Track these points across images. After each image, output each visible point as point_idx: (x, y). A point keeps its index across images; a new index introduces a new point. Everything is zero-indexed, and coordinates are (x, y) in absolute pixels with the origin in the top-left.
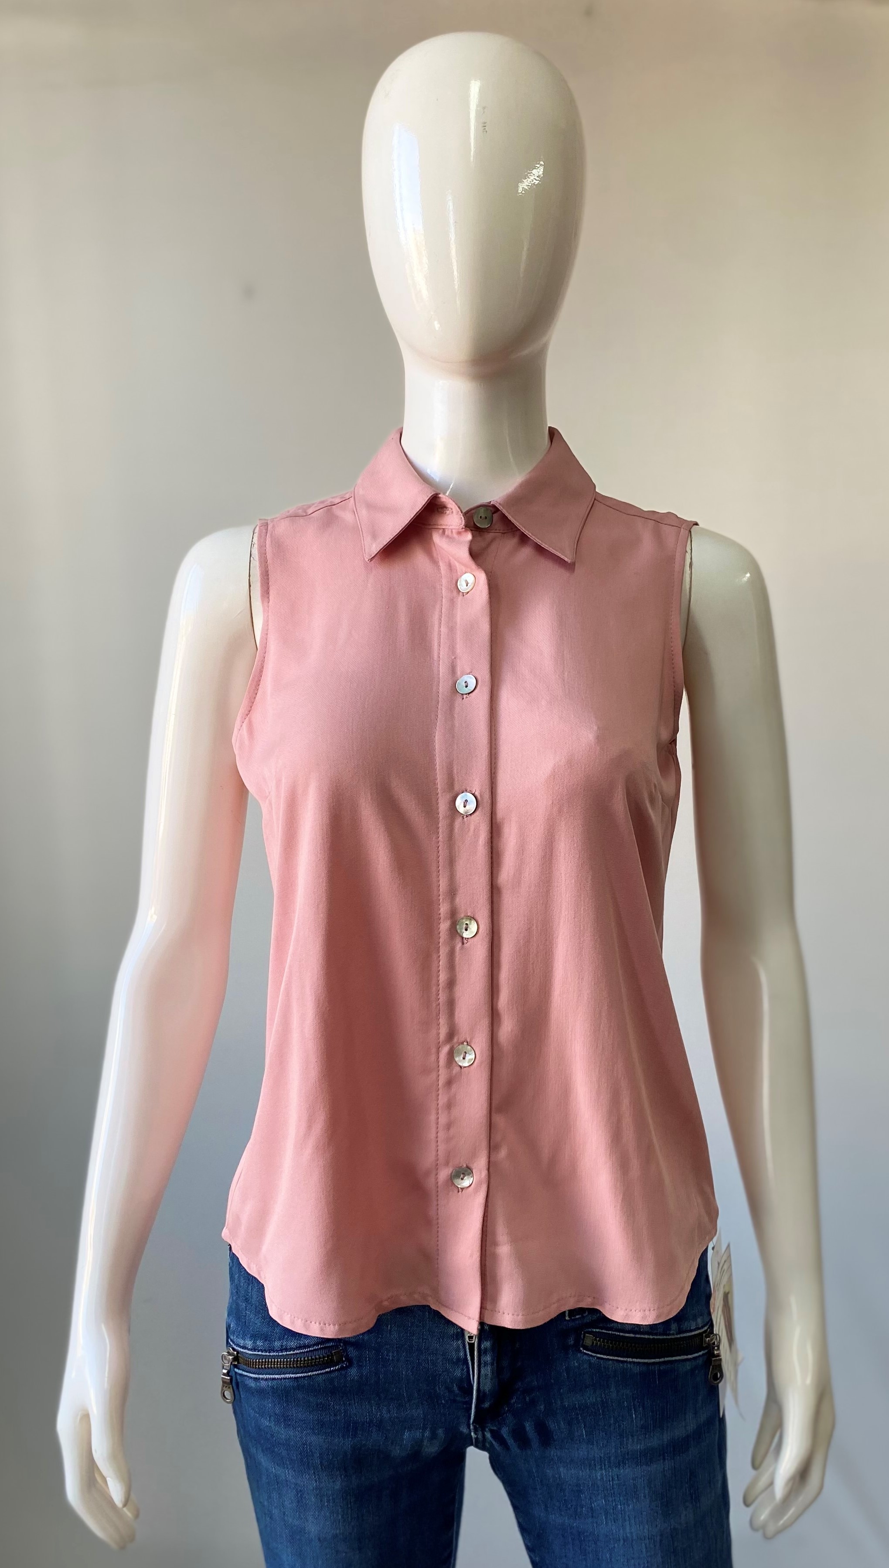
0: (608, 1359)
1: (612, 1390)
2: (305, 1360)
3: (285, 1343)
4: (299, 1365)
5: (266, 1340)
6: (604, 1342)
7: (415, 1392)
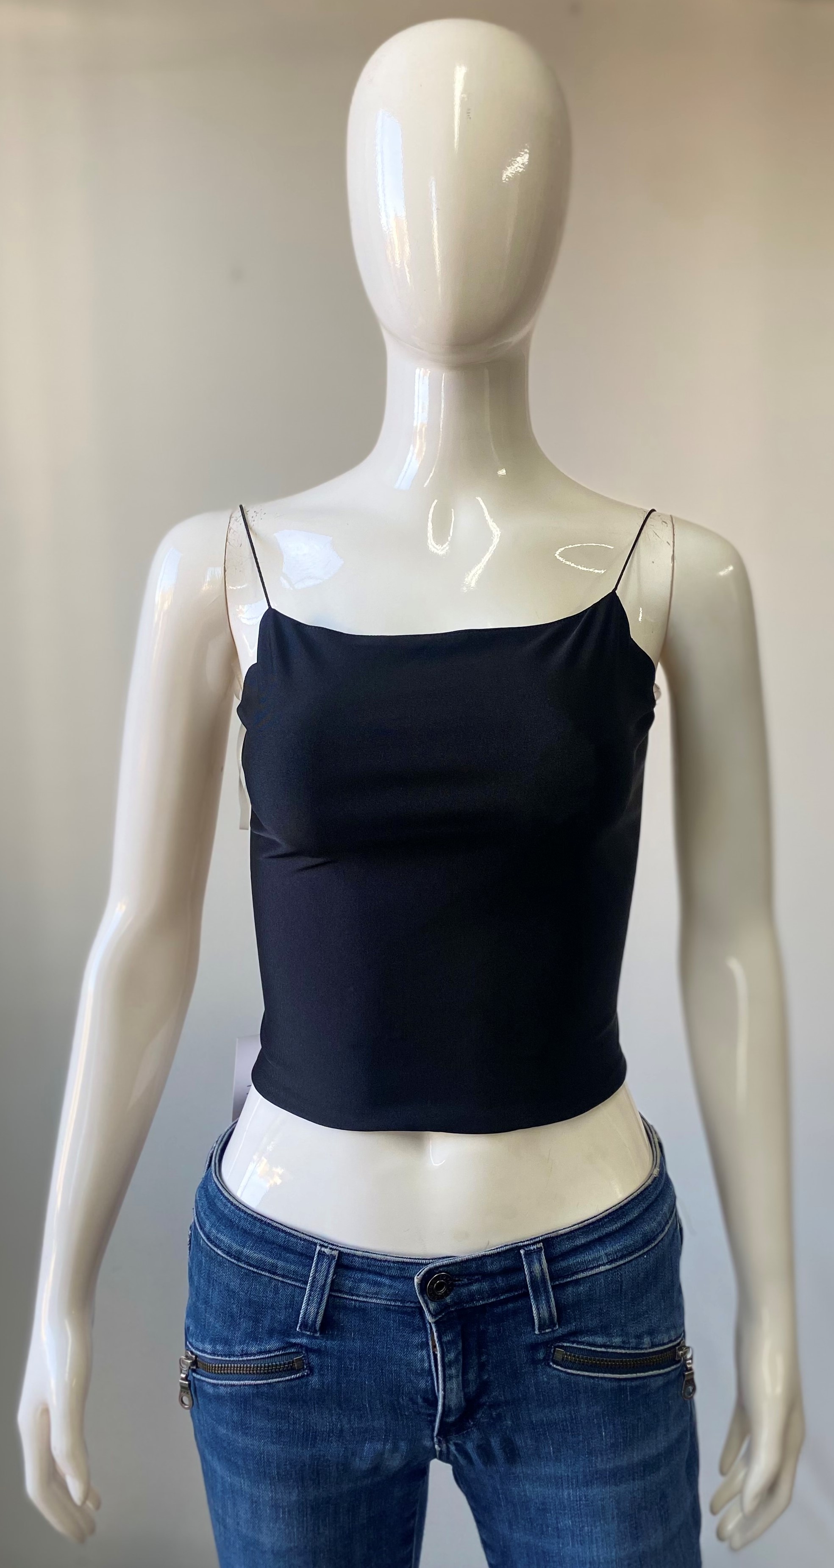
0: (579, 1374)
1: (582, 1406)
2: (265, 1366)
3: (246, 1348)
4: (259, 1372)
5: (226, 1344)
6: (575, 1357)
7: (378, 1402)
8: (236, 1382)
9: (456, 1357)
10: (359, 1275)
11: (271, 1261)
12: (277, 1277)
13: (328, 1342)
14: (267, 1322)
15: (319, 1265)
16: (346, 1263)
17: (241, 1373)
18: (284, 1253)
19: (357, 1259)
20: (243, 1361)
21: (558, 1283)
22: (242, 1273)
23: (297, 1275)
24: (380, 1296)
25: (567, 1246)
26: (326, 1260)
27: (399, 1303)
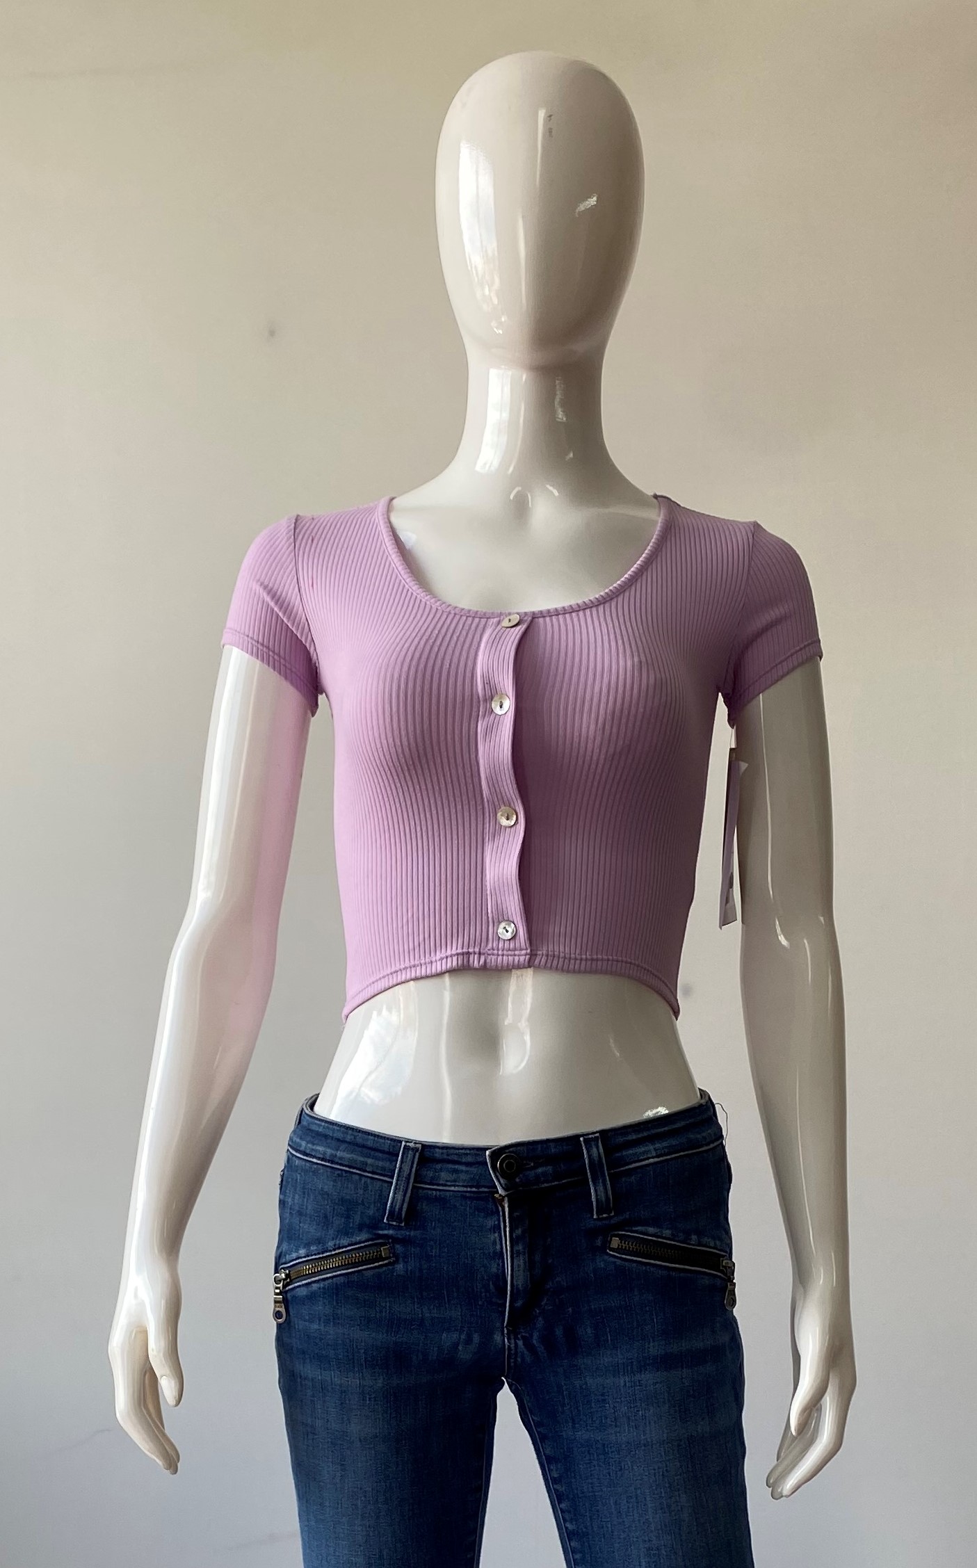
0: (632, 1261)
1: (636, 1293)
2: (356, 1256)
3: (338, 1242)
4: (350, 1262)
5: (319, 1243)
6: (628, 1244)
7: (454, 1290)
8: (328, 1275)
9: (524, 1231)
12: (366, 1174)
14: (358, 1219)
15: (405, 1157)
16: (428, 1155)
17: (334, 1265)
18: (372, 1153)
19: (437, 1150)
20: (336, 1254)
21: (612, 1171)
22: (335, 1175)
23: (385, 1170)
24: (457, 1184)
25: (621, 1139)
26: (410, 1152)
27: (474, 1189)
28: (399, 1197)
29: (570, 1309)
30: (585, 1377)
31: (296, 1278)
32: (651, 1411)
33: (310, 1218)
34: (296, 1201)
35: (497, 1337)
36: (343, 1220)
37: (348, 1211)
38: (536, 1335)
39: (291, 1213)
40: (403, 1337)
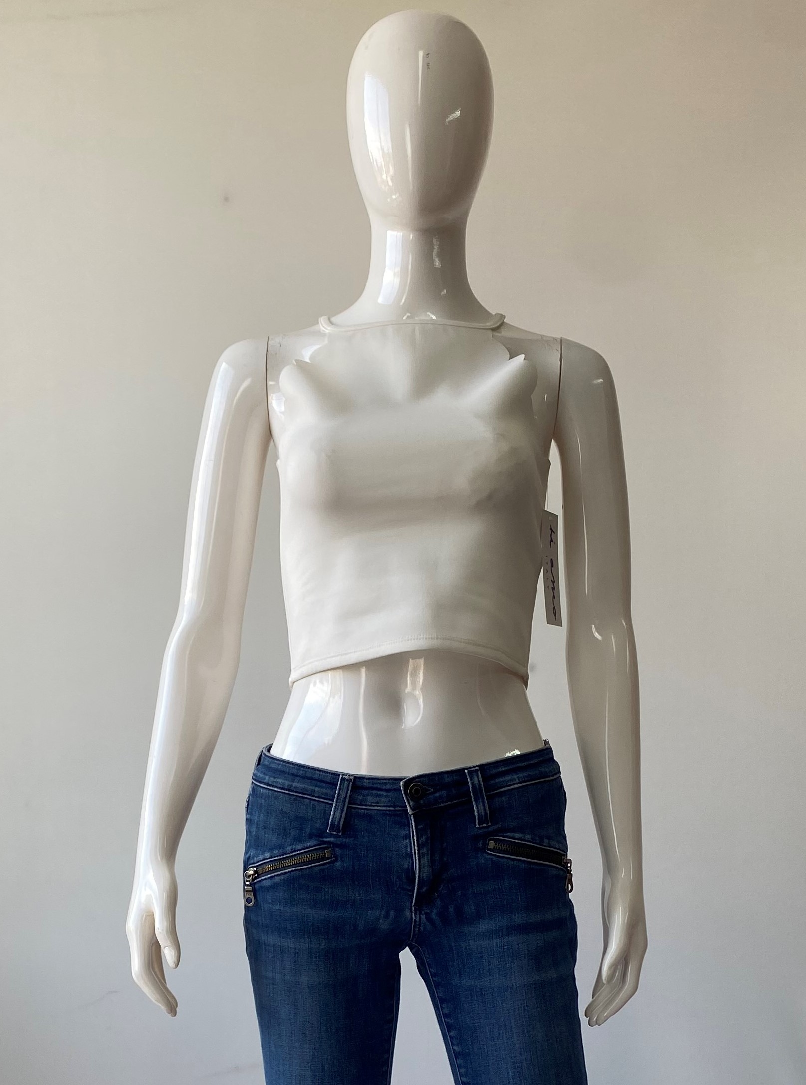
1: (506, 880)
2: (307, 857)
3: (294, 847)
4: (303, 861)
5: (280, 848)
6: (501, 845)
7: (377, 880)
8: (288, 871)
9: (427, 839)
10: (367, 792)
11: (311, 787)
12: (314, 798)
13: (347, 840)
14: (308, 830)
15: (342, 786)
16: (358, 784)
17: (291, 864)
18: (319, 783)
19: (365, 780)
20: (293, 855)
21: (488, 794)
22: (292, 799)
23: (328, 795)
24: (379, 804)
25: (493, 771)
26: (346, 782)
27: (392, 808)
28: (338, 814)
29: (459, 893)
30: (469, 940)
31: (261, 874)
32: (515, 964)
33: (273, 830)
34: (261, 819)
35: (407, 913)
36: (298, 831)
37: (301, 825)
38: (435, 911)
39: (257, 827)
40: (340, 913)
